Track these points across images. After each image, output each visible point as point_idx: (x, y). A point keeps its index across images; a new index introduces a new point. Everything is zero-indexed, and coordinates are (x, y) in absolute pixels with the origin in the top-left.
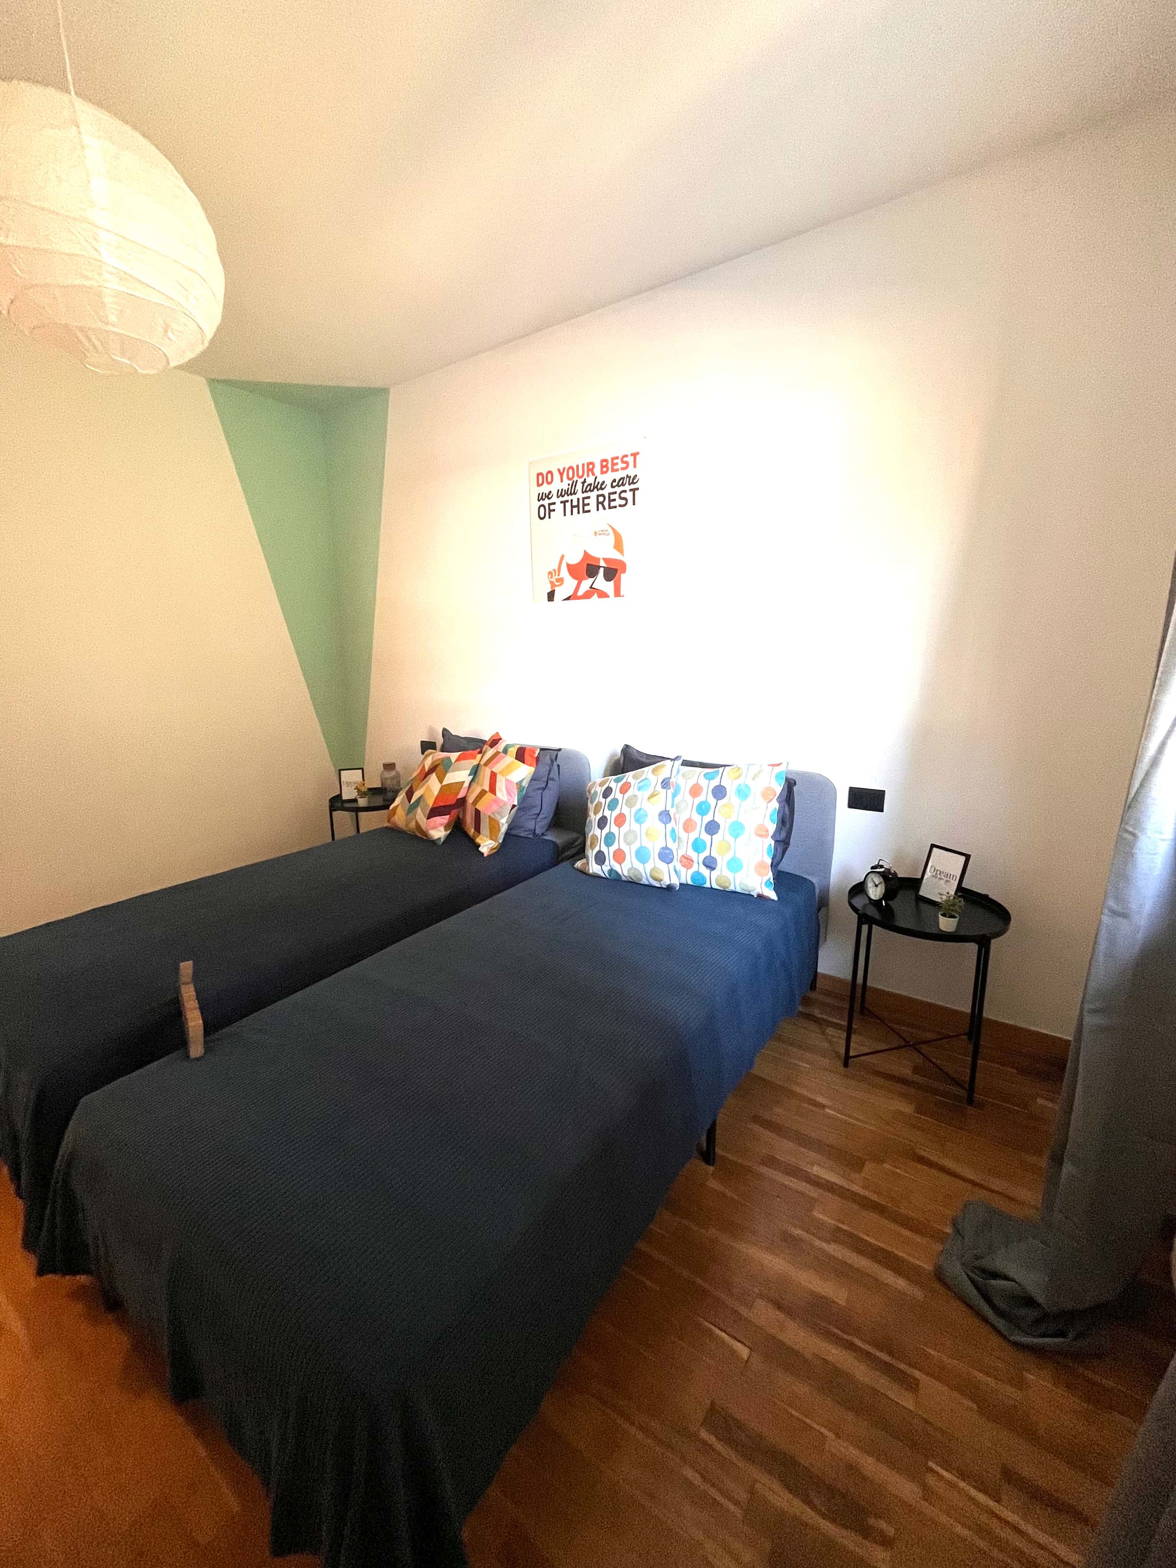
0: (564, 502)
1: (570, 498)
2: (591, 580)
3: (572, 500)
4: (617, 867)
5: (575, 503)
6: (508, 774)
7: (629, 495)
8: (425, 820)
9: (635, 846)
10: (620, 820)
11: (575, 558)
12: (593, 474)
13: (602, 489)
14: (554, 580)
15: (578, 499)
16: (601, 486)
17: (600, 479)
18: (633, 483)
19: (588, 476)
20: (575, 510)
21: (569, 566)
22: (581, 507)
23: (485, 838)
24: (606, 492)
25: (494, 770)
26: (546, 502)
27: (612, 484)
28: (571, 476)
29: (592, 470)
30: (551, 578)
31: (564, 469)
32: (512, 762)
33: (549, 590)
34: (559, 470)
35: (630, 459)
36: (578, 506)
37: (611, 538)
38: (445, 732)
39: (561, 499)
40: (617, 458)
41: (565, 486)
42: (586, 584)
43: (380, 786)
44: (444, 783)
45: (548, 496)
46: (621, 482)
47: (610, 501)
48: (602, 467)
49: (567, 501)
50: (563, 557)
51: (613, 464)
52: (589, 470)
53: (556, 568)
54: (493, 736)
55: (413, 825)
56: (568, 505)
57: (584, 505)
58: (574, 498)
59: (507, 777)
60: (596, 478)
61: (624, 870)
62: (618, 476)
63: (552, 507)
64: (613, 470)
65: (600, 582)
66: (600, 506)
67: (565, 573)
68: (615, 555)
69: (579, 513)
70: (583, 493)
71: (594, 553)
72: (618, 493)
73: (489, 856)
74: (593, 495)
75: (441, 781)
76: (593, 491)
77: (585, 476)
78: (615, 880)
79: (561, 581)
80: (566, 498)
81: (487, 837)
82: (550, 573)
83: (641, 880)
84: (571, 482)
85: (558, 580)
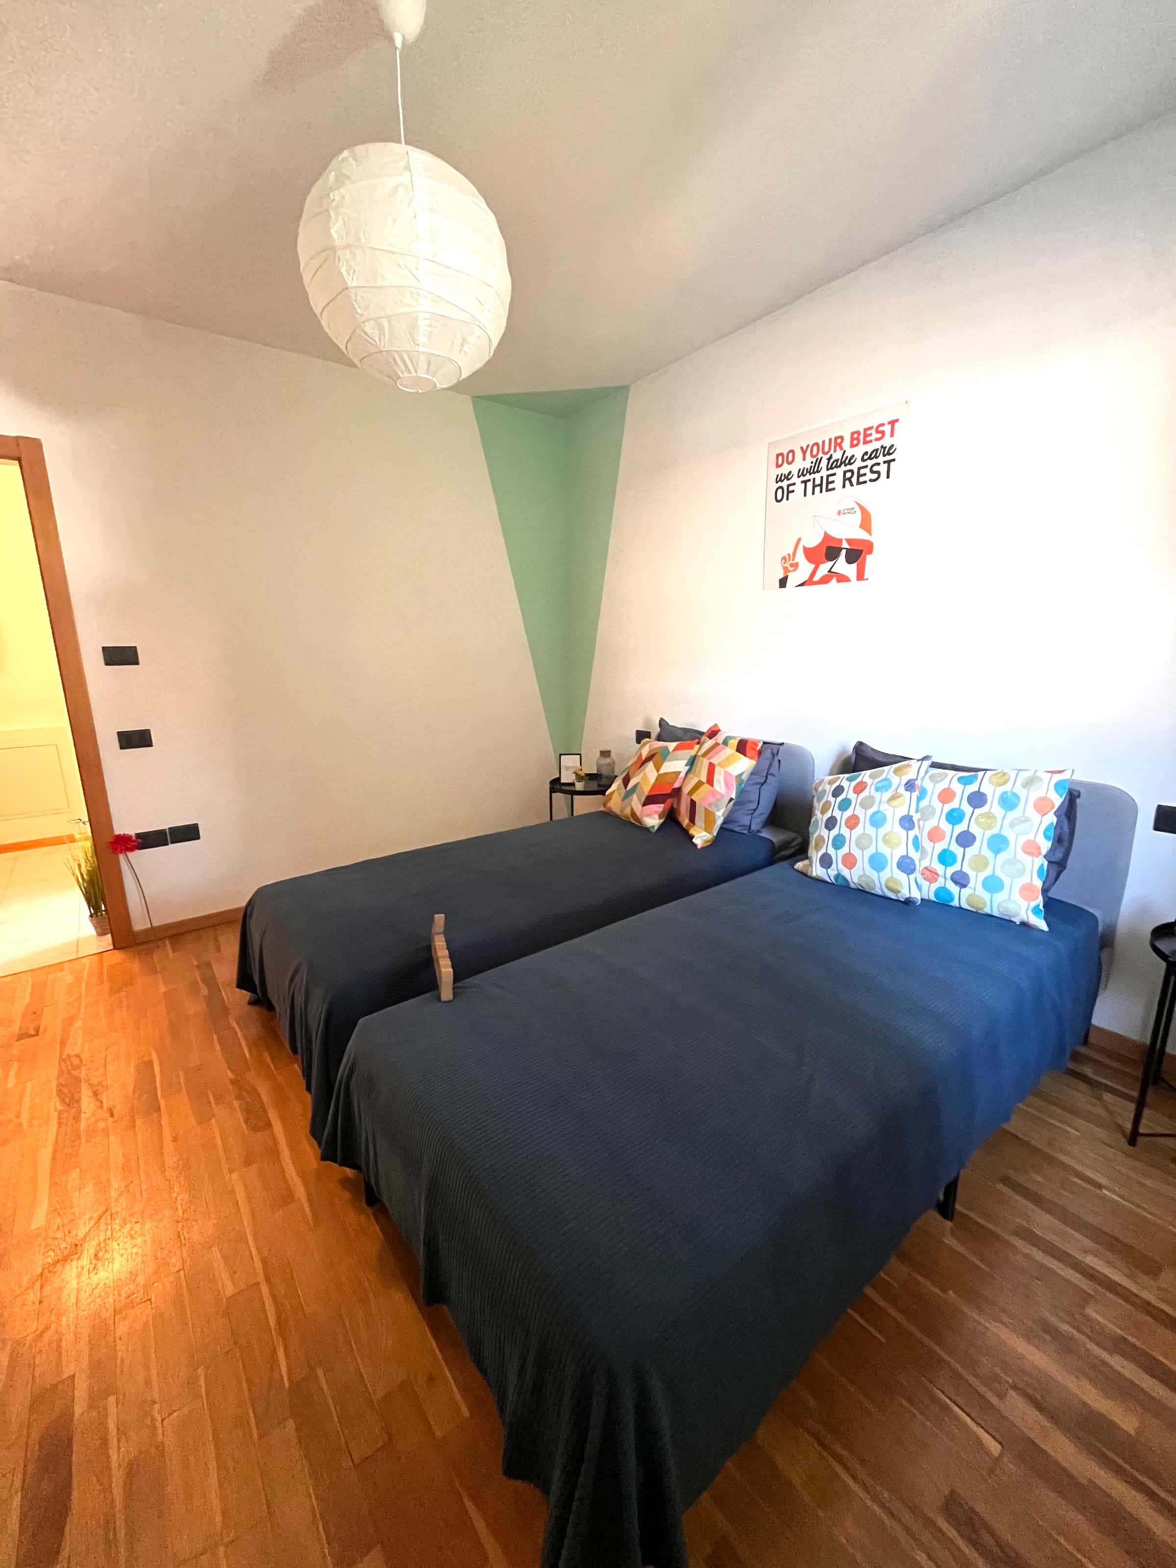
0: (805, 482)
1: (811, 477)
2: (832, 563)
3: (814, 479)
4: (846, 873)
5: (818, 482)
6: (727, 766)
7: (883, 468)
8: (640, 806)
9: (868, 853)
10: (852, 823)
11: (813, 540)
12: (841, 448)
13: (850, 464)
14: (788, 566)
15: (822, 478)
16: (850, 461)
17: (849, 454)
18: (889, 454)
19: (835, 451)
20: (817, 489)
21: (806, 550)
22: (826, 486)
23: (700, 829)
24: (854, 468)
25: (712, 761)
26: (784, 484)
27: (863, 457)
28: (815, 452)
29: (840, 445)
30: (785, 563)
31: (808, 446)
32: (733, 755)
33: (782, 576)
34: (802, 448)
35: (887, 429)
36: (821, 485)
37: (858, 517)
38: (662, 721)
39: (802, 478)
40: (871, 428)
41: (807, 464)
42: (824, 569)
43: (595, 772)
44: (661, 772)
45: (787, 477)
46: (874, 455)
47: (859, 476)
48: (852, 439)
49: (809, 480)
50: (799, 540)
51: (866, 436)
52: (836, 444)
53: (791, 553)
54: (710, 729)
55: (628, 811)
56: (810, 485)
57: (828, 483)
58: (817, 477)
59: (728, 769)
60: (845, 451)
61: (854, 876)
62: (869, 448)
63: (791, 488)
64: (865, 442)
65: (841, 565)
66: (847, 482)
67: (800, 557)
68: (862, 535)
69: (821, 491)
70: (828, 470)
71: (835, 534)
72: (869, 467)
73: (702, 848)
74: (839, 472)
75: (658, 771)
76: (840, 466)
77: (832, 452)
78: (841, 887)
79: (796, 566)
80: (808, 477)
81: (701, 828)
82: (784, 558)
83: (874, 889)
84: (814, 460)
85: (792, 565)
